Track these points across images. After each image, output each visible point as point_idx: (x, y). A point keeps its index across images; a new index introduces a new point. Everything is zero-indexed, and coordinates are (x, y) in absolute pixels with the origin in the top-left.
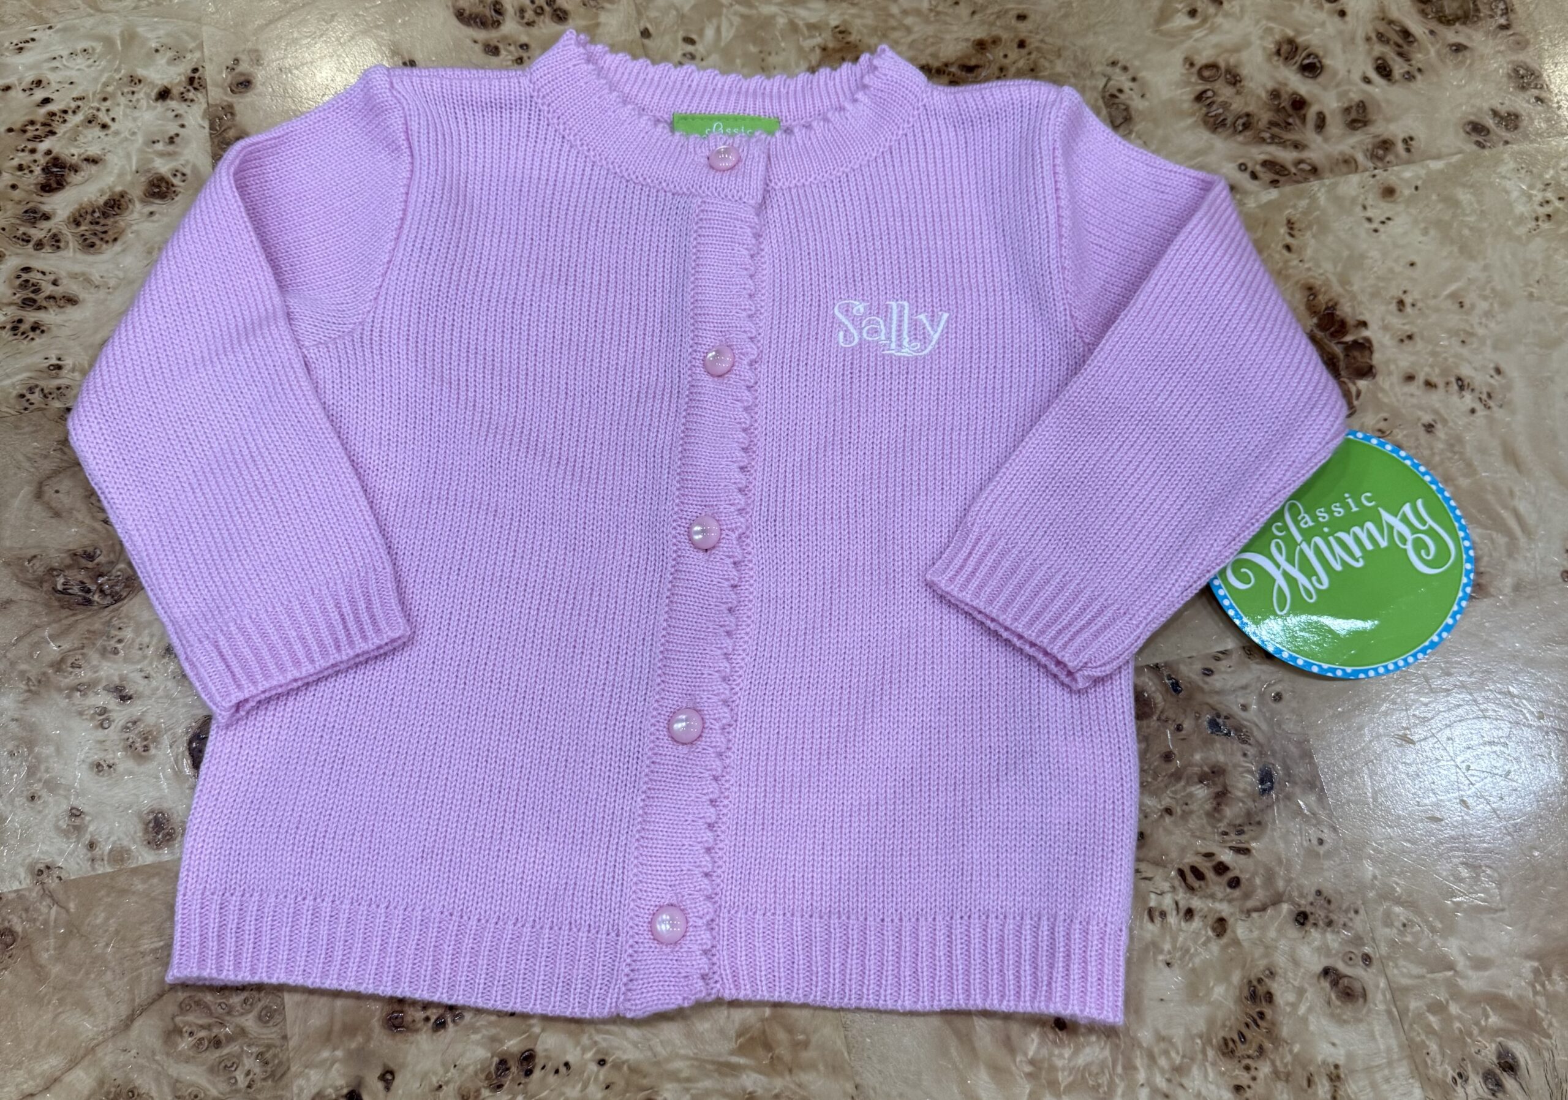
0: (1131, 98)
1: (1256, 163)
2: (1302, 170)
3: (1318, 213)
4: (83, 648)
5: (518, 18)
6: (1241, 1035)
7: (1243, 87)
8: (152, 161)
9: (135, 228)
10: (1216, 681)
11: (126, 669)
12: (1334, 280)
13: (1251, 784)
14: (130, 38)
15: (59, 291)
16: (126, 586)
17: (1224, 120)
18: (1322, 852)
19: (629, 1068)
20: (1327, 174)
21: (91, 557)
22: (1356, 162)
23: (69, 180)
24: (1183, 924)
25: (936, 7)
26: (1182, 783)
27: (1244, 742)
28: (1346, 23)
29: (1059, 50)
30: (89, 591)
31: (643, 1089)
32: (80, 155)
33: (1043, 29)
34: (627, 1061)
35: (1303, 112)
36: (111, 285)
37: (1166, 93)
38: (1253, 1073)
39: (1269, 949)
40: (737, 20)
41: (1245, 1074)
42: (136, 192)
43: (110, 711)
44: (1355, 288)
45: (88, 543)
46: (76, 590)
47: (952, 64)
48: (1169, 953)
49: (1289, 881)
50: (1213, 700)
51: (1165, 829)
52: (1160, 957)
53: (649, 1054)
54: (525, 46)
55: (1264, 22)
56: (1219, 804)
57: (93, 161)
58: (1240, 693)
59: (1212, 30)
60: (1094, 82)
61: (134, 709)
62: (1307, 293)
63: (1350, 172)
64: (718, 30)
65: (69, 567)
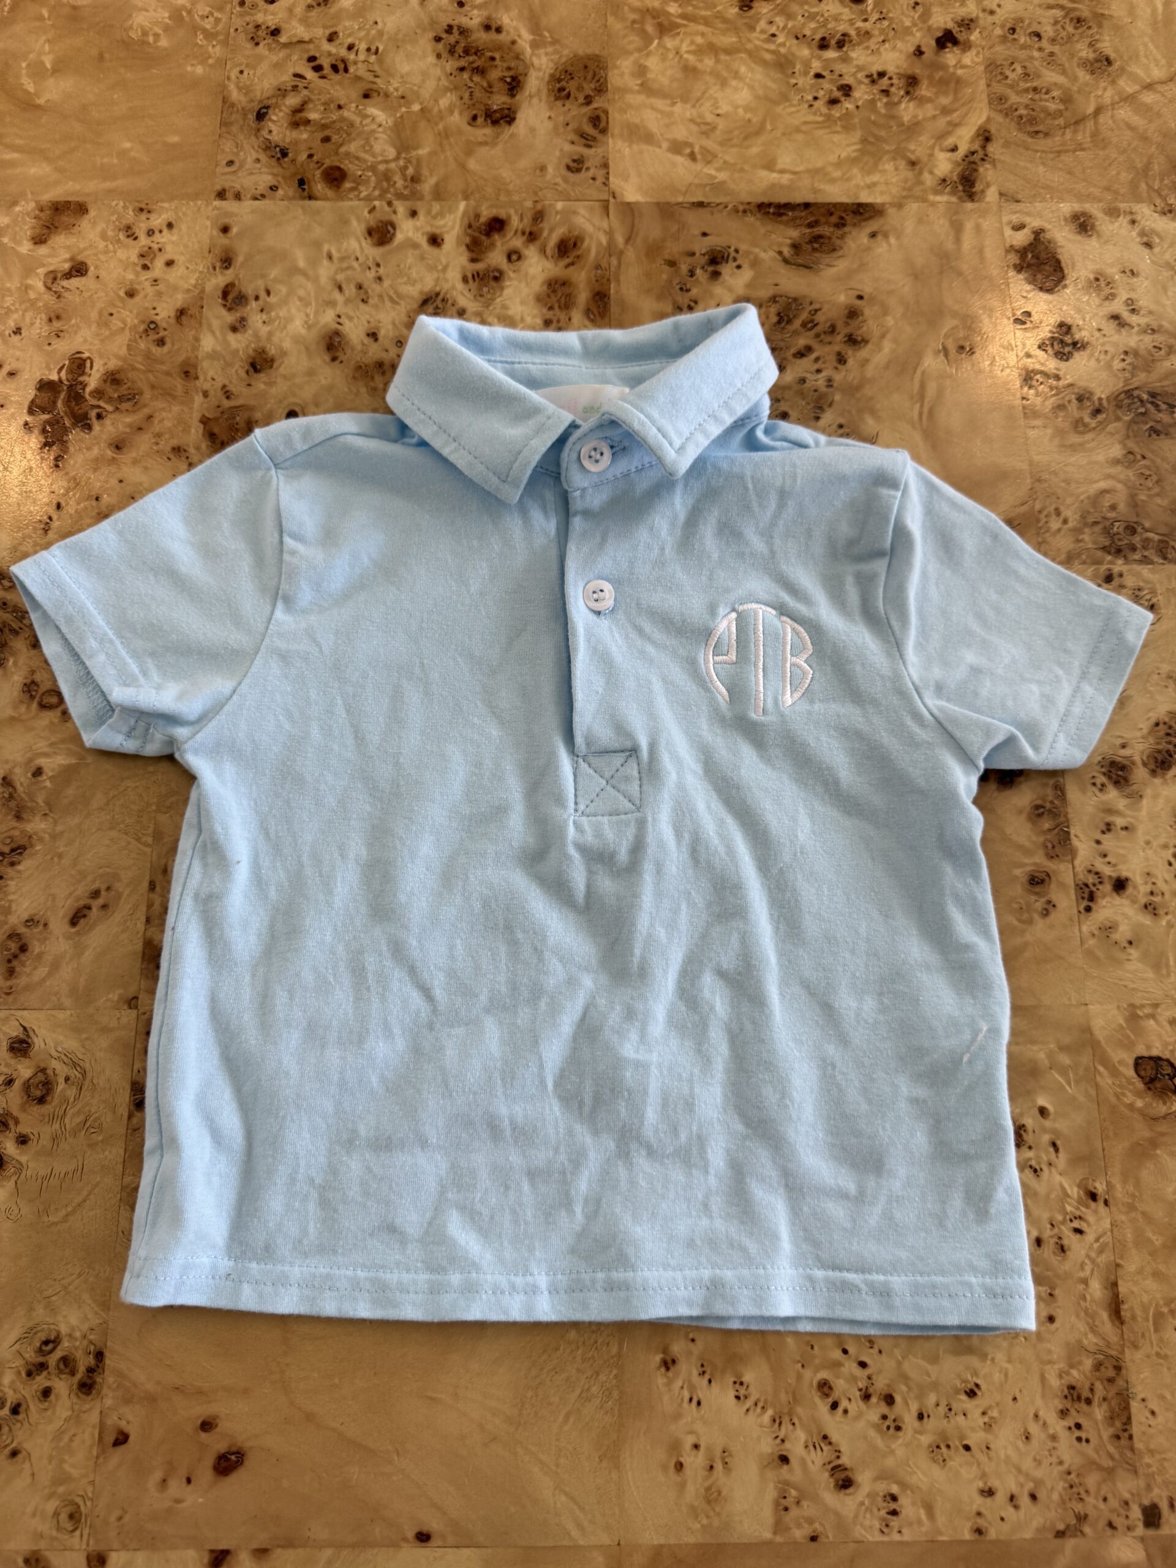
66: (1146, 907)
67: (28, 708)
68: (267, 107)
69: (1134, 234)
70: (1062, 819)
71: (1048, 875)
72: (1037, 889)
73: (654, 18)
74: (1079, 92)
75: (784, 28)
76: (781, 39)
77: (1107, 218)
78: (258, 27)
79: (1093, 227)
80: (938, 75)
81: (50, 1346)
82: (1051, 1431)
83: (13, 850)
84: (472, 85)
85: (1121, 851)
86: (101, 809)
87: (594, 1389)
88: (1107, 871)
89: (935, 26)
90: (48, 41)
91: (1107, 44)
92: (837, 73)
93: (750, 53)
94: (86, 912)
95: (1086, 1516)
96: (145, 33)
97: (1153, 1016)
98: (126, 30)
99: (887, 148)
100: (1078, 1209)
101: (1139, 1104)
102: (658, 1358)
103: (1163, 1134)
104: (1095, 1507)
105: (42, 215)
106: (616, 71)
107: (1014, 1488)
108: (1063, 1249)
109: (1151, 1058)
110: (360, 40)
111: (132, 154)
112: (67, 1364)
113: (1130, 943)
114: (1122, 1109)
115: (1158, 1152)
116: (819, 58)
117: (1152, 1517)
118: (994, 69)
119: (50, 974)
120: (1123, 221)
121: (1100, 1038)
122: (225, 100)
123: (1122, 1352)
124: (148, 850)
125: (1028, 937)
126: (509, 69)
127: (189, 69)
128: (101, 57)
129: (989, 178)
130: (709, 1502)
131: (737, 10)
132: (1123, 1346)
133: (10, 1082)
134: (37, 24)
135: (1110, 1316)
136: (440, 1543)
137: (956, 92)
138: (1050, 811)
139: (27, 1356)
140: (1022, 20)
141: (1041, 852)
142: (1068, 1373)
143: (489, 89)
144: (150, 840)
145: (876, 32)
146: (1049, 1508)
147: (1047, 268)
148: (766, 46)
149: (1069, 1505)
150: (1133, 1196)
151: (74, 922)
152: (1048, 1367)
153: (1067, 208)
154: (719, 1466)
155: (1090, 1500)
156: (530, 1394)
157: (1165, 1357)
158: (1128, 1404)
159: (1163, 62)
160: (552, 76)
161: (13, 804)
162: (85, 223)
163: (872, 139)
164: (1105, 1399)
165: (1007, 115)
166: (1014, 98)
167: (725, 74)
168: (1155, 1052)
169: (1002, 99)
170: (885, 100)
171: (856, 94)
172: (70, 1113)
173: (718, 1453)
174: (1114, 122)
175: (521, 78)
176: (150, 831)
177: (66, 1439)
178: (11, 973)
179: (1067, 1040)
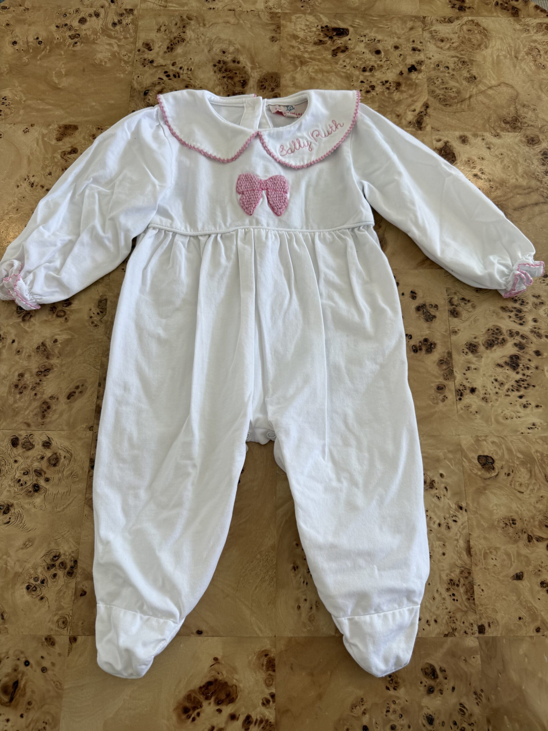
66: (483, 399)
67: (52, 316)
68: (148, 90)
69: (483, 144)
70: (450, 365)
71: (445, 386)
72: (440, 391)
73: (299, 59)
74: (463, 89)
75: (349, 63)
76: (348, 68)
77: (473, 138)
78: (145, 60)
79: (467, 141)
80: (408, 82)
81: (56, 559)
82: (443, 596)
83: (45, 370)
84: (227, 83)
85: (474, 378)
86: (80, 355)
87: (267, 578)
88: (468, 385)
89: (408, 63)
90: (63, 63)
91: (475, 71)
92: (369, 81)
93: (336, 73)
94: (73, 394)
95: (456, 629)
96: (101, 61)
97: (485, 440)
98: (94, 60)
99: (388, 110)
100: (455, 513)
101: (479, 473)
102: (292, 565)
103: (488, 485)
104: (460, 626)
105: (60, 130)
106: (284, 79)
107: (429, 619)
108: (449, 528)
109: (484, 456)
110: (185, 65)
111: (96, 107)
112: (63, 565)
113: (477, 412)
114: (473, 475)
115: (486, 492)
116: (363, 75)
117: (481, 629)
118: (430, 80)
119: (59, 417)
120: (479, 139)
121: (465, 447)
122: (132, 88)
123: (471, 567)
124: (98, 371)
125: (437, 409)
126: (242, 77)
127: (118, 75)
128: (84, 70)
129: (428, 122)
130: (310, 621)
131: (331, 56)
132: (471, 565)
133: (42, 458)
134: (59, 57)
135: (467, 553)
136: (206, 635)
137: (415, 89)
138: (446, 362)
139: (47, 561)
140: (442, 62)
141: (442, 377)
142: (450, 575)
143: (234, 85)
144: (99, 367)
145: (385, 66)
146: (442, 626)
147: (449, 156)
148: (342, 70)
149: (449, 624)
150: (476, 508)
151: (69, 398)
152: (442, 572)
153: (458, 134)
154: (314, 607)
155: (458, 623)
156: (242, 579)
157: (488, 569)
158: (473, 587)
159: (496, 78)
160: (259, 80)
161: (46, 353)
162: (77, 133)
163: (382, 106)
164: (464, 585)
165: (435, 98)
166: (438, 92)
167: (326, 80)
168: (486, 454)
169: (433, 92)
170: (388, 91)
171: (377, 89)
172: (66, 470)
173: (314, 602)
174: (477, 101)
175: (247, 81)
176: (99, 364)
177: (62, 593)
178: (44, 417)
179: (451, 448)
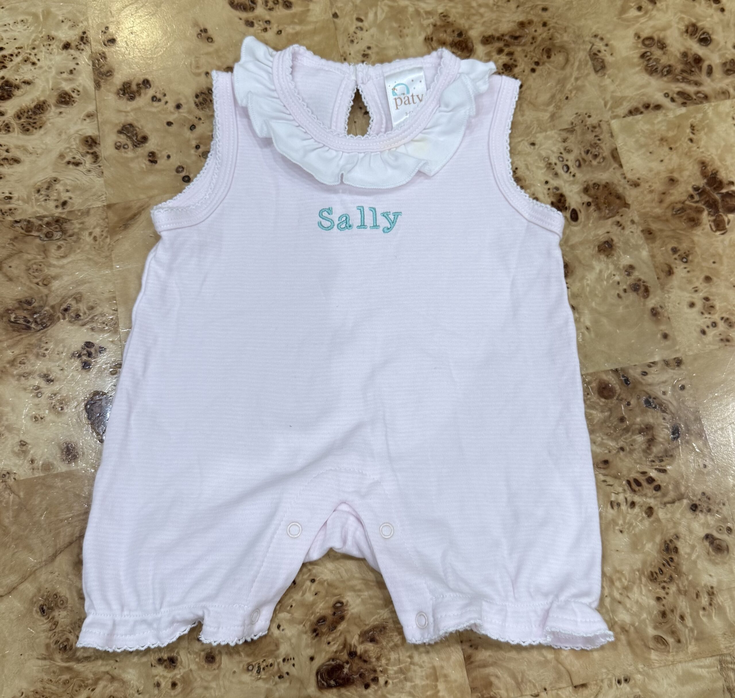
0: (605, 56)
1: (674, 93)
2: (699, 97)
3: (708, 121)
4: (26, 353)
5: (264, 6)
6: (661, 570)
7: (667, 50)
8: (61, 83)
9: (51, 121)
10: (649, 379)
11: (50, 365)
12: (716, 158)
13: (668, 435)
14: (47, 14)
15: (10, 155)
16: (49, 320)
17: (657, 68)
18: (705, 472)
19: (328, 584)
20: (713, 100)
21: (29, 303)
22: (729, 93)
23: (14, 93)
24: (629, 510)
25: (497, 3)
26: (630, 434)
27: (664, 411)
28: (724, 15)
29: (565, 28)
30: (29, 322)
31: (335, 595)
32: (20, 80)
33: (557, 17)
34: (327, 580)
35: (700, 65)
36: (38, 153)
37: (624, 54)
38: (667, 590)
39: (676, 524)
40: (386, 9)
41: (663, 591)
42: (52, 101)
43: (41, 388)
44: (728, 163)
45: (27, 295)
46: (21, 321)
47: (506, 35)
48: (622, 525)
49: (687, 487)
50: (648, 389)
51: (620, 459)
52: (617, 528)
53: (339, 576)
54: (268, 22)
55: (679, 14)
56: (650, 445)
57: (27, 83)
58: (662, 385)
59: (650, 18)
60: (584, 47)
61: (55, 387)
62: (701, 165)
63: (726, 99)
64: (376, 14)
65: (17, 309)
